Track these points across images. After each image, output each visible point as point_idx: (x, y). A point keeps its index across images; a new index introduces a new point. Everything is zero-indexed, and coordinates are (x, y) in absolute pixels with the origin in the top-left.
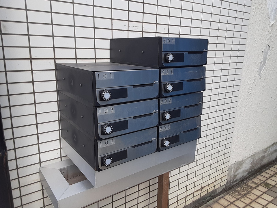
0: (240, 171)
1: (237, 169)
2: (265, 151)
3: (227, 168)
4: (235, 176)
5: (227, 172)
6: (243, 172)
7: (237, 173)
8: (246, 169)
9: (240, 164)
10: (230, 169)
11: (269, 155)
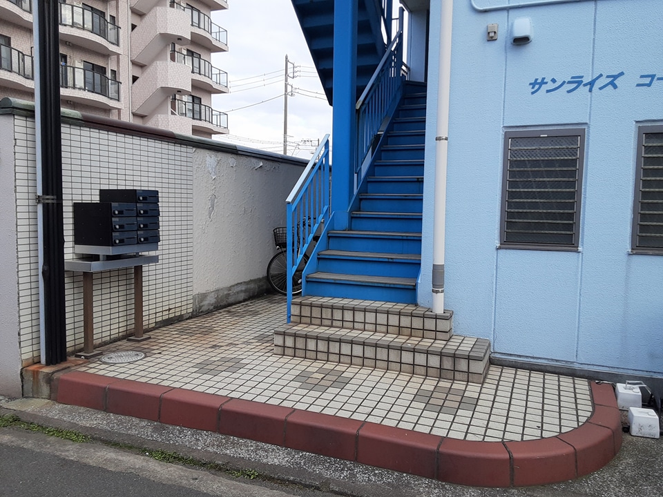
0: (205, 303)
1: (202, 301)
2: (230, 288)
3: (191, 297)
4: (200, 307)
5: (192, 301)
6: (209, 304)
7: (202, 304)
8: (212, 303)
9: (203, 296)
10: (194, 298)
11: (235, 294)
